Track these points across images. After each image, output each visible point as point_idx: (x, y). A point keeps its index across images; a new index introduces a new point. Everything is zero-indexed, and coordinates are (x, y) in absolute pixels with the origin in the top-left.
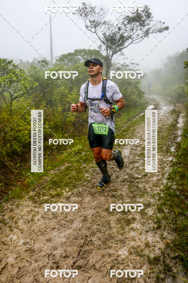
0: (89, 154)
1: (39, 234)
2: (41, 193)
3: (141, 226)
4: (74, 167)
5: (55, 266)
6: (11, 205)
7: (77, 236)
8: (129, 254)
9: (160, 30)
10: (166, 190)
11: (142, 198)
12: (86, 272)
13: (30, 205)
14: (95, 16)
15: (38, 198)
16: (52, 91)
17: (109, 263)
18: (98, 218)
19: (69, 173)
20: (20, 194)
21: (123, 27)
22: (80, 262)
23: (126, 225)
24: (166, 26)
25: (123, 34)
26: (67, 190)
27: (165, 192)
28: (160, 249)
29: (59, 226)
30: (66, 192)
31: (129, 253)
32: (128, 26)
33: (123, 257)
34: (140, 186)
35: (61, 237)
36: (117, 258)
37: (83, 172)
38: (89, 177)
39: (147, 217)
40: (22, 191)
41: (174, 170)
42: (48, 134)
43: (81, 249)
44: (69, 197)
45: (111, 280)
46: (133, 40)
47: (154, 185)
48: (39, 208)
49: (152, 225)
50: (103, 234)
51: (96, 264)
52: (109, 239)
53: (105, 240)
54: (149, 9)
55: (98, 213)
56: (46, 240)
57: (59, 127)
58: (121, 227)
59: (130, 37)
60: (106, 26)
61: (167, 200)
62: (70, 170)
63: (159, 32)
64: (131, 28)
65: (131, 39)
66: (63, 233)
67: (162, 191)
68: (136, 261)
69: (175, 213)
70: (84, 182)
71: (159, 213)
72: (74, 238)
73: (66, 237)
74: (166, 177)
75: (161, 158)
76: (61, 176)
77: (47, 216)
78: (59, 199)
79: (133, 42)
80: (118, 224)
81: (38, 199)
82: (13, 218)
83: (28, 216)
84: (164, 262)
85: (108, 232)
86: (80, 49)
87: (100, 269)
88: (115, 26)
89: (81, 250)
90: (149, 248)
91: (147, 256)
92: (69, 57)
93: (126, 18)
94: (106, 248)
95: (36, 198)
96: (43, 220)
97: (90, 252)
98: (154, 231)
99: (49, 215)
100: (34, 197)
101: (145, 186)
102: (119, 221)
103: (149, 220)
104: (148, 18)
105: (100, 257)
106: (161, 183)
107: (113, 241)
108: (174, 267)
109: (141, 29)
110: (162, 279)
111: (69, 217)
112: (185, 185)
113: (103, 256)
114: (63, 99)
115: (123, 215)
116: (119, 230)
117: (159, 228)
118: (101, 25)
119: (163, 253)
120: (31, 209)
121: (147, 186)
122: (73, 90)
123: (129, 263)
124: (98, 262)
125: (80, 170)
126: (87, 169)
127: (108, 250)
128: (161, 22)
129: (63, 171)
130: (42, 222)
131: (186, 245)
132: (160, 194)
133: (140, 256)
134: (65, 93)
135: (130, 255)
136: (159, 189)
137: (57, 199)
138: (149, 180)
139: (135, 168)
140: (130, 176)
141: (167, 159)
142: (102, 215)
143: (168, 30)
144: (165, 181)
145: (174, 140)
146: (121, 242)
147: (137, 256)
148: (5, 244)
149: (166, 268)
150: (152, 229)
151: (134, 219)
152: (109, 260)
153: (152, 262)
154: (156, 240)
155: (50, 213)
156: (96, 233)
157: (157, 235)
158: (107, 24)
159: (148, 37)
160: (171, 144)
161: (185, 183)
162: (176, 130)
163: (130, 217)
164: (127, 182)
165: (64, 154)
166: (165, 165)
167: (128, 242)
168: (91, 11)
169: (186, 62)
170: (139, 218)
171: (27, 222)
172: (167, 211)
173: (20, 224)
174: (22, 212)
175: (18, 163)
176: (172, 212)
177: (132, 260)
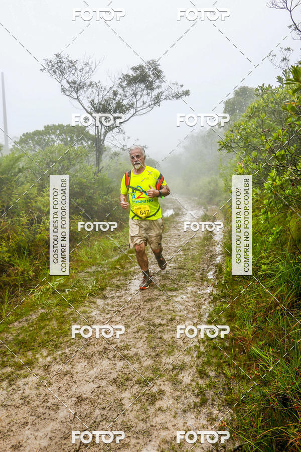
0: (77, 291)
3: (173, 404)
4: (53, 315)
7: (67, 432)
9: (177, 95)
11: (171, 357)
14: (76, 74)
16: (10, 191)
18: (102, 396)
19: (46, 326)
21: (120, 91)
23: (150, 404)
24: (185, 90)
25: (121, 101)
26: (45, 354)
27: (206, 344)
29: (34, 418)
30: (43, 357)
32: (128, 89)
34: (165, 337)
35: (38, 438)
37: (70, 321)
39: (183, 387)
41: (217, 307)
42: (5, 261)
44: (49, 366)
46: (136, 110)
49: (193, 399)
50: (112, 423)
54: (158, 65)
55: (101, 389)
56: (11, 448)
57: (24, 249)
58: (141, 408)
59: (132, 106)
60: (94, 90)
61: (211, 356)
62: (47, 319)
63: (175, 99)
64: (132, 93)
65: (134, 108)
66: (43, 430)
67: (201, 342)
69: (226, 377)
71: (202, 378)
72: (62, 436)
73: (48, 437)
74: (205, 320)
75: (195, 290)
76: (31, 331)
78: (31, 370)
79: (137, 113)
80: (137, 403)
85: (121, 420)
86: (53, 125)
88: (108, 89)
92: (36, 138)
93: (124, 77)
94: (119, 449)
96: (5, 411)
98: (196, 410)
99: (14, 401)
101: (173, 337)
102: (136, 399)
103: (185, 392)
104: (158, 78)
107: (130, 434)
109: (148, 94)
111: (51, 401)
112: (238, 329)
114: (29, 204)
115: (142, 387)
116: (139, 414)
117: (204, 403)
118: (85, 88)
121: (176, 336)
122: (44, 190)
125: (63, 319)
126: (76, 316)
128: (177, 84)
129: (35, 323)
130: (3, 414)
131: (250, 427)
132: (199, 347)
134: (31, 194)
137: (28, 370)
139: (155, 309)
140: (148, 322)
141: (203, 291)
142: (108, 391)
143: (188, 95)
145: (211, 261)
146: (144, 434)
150: (193, 406)
151: (162, 392)
154: (201, 425)
155: (16, 396)
156: (101, 423)
157: (201, 415)
158: (95, 86)
159: (159, 106)
160: (208, 267)
161: (237, 326)
162: (212, 246)
163: (155, 389)
164: (143, 332)
165: (35, 294)
166: (201, 302)
167: (155, 433)
168: (69, 67)
169: (220, 141)
170: (169, 390)
172: (213, 374)
176: (221, 375)
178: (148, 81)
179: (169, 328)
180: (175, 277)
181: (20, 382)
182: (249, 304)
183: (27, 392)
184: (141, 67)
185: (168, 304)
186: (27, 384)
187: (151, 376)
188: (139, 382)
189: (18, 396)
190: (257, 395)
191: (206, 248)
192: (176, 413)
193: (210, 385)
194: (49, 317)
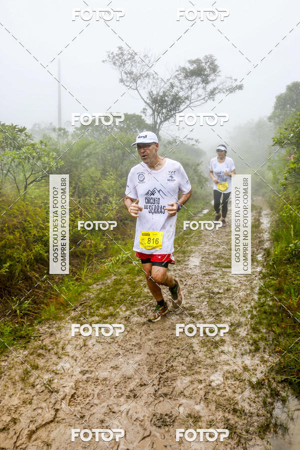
1: (100, 361)
2: (88, 313)
3: (233, 349)
4: (125, 281)
5: (132, 395)
6: (49, 328)
9: (230, 89)
10: (259, 306)
17: (201, 389)
18: (176, 341)
19: (120, 288)
20: (57, 315)
21: (177, 83)
22: (164, 390)
23: (214, 348)
24: (238, 84)
25: (177, 93)
26: (124, 309)
27: (258, 309)
28: (262, 372)
29: (124, 351)
30: (123, 311)
31: (224, 378)
32: (186, 83)
33: (218, 382)
34: (223, 302)
35: (130, 364)
36: (210, 384)
39: (240, 338)
40: (57, 310)
44: (129, 318)
45: (208, 406)
47: (242, 302)
50: (185, 359)
51: (185, 392)
53: (190, 365)
54: (215, 60)
58: (207, 350)
59: (187, 98)
60: (150, 80)
61: (263, 318)
62: (121, 284)
63: (228, 92)
64: (188, 85)
65: (189, 100)
67: (254, 308)
68: (235, 385)
69: (275, 333)
70: (144, 298)
71: (255, 333)
74: (256, 292)
77: (104, 341)
78: (115, 320)
79: (191, 105)
80: (203, 347)
82: (57, 344)
83: (76, 340)
84: (269, 387)
87: (191, 396)
88: (166, 80)
89: (161, 377)
90: (248, 372)
91: (248, 380)
93: (181, 70)
94: (193, 374)
95: (82, 319)
97: (174, 379)
98: (251, 354)
100: (79, 317)
101: (230, 303)
102: (204, 344)
103: (242, 342)
104: (214, 72)
105: (188, 384)
106: (251, 298)
107: (200, 366)
109: (204, 87)
114: (95, 186)
117: (257, 350)
118: (142, 79)
121: (233, 303)
123: (227, 388)
124: (187, 389)
125: (135, 284)
127: (196, 376)
128: (231, 78)
129: (110, 286)
130: (98, 347)
132: (252, 311)
133: (238, 380)
135: (226, 380)
136: (249, 306)
137: (113, 319)
138: (235, 295)
139: (212, 281)
140: (207, 290)
144: (256, 297)
146: (212, 367)
147: (235, 380)
148: (56, 374)
150: (248, 351)
151: (223, 341)
153: (255, 387)
154: (256, 364)
156: (177, 358)
157: (255, 357)
158: (152, 77)
159: (213, 100)
160: (257, 250)
161: (284, 297)
162: (260, 233)
164: (204, 297)
165: (107, 264)
166: (252, 278)
167: (220, 367)
168: (129, 59)
169: (274, 138)
170: (229, 340)
171: (78, 348)
172: (264, 331)
173: (69, 350)
174: (68, 337)
175: (45, 274)
176: (271, 332)
177: (229, 385)
178: (204, 75)
184: (197, 61)
185: (223, 278)
191: (255, 234)
192: (235, 355)
193: (262, 338)
194: (122, 282)
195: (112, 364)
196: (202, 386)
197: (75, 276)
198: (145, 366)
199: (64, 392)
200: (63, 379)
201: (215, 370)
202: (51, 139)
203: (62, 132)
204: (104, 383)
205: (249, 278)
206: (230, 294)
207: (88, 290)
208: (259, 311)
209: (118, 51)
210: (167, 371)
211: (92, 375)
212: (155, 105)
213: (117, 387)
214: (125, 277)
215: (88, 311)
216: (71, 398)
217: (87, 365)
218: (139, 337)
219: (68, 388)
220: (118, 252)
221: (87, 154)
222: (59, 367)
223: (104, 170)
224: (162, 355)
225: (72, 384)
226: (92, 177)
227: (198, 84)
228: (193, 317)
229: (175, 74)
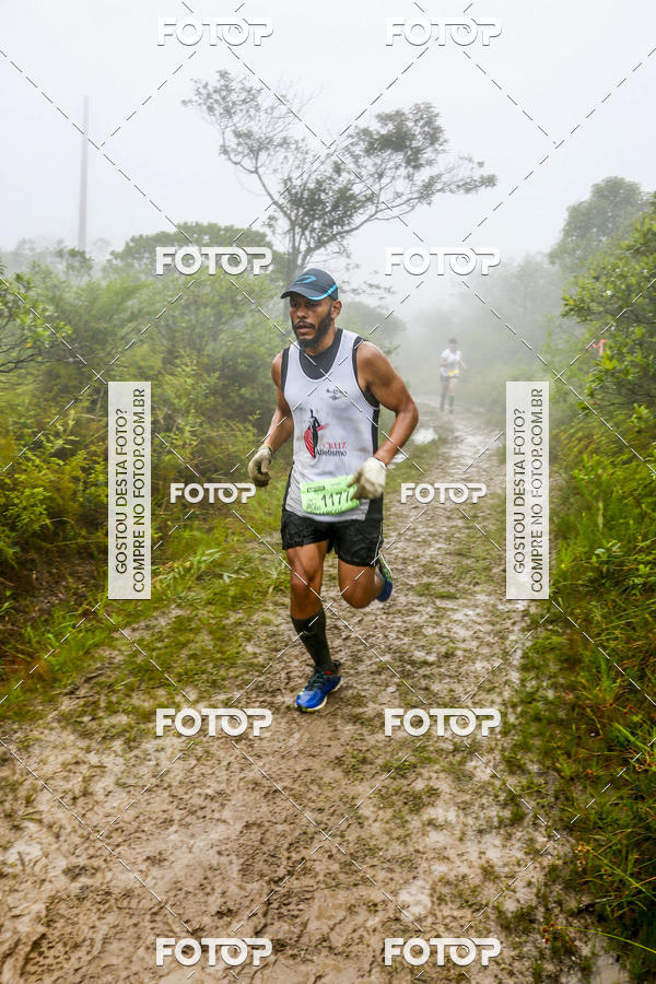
0: (247, 580)
1: (120, 840)
2: (103, 705)
3: (458, 816)
4: (202, 622)
8: (437, 902)
9: (466, 183)
10: (522, 701)
12: (304, 962)
13: (69, 743)
15: (93, 719)
17: (374, 930)
18: (315, 788)
19: (188, 642)
20: (25, 705)
21: (348, 163)
22: (280, 929)
23: (411, 811)
24: (486, 174)
25: (349, 186)
26: (193, 696)
27: (519, 709)
28: (529, 884)
29: (184, 812)
30: (190, 704)
31: (435, 899)
32: (369, 163)
33: (418, 910)
34: (436, 687)
35: (196, 850)
36: (398, 915)
37: (238, 637)
38: (260, 654)
39: (475, 787)
40: (28, 695)
43: (273, 886)
46: (377, 207)
47: (480, 688)
48: (103, 753)
49: (494, 812)
50: (339, 839)
51: (333, 936)
52: (361, 854)
53: (347, 859)
54: (437, 115)
55: (311, 773)
56: (145, 860)
58: (394, 816)
59: (370, 199)
60: (289, 154)
61: (532, 734)
62: (191, 630)
63: (462, 191)
64: (373, 170)
65: (374, 204)
66: (203, 837)
67: (509, 705)
68: (462, 922)
69: (562, 776)
70: (244, 670)
71: (512, 773)
73: (215, 850)
74: (515, 663)
75: (492, 602)
76: (160, 649)
77: (136, 780)
79: (378, 216)
80: (384, 807)
81: (93, 725)
82: (14, 787)
83: (66, 779)
85: (357, 835)
86: (197, 224)
87: (347, 950)
89: (272, 892)
90: (494, 882)
91: (496, 908)
93: (358, 134)
94: (355, 885)
95: (86, 719)
96: (124, 795)
97: (306, 897)
98: (502, 831)
99: (141, 778)
100: (81, 716)
101: (452, 691)
102: (384, 798)
103: (481, 797)
104: (432, 144)
105: (341, 914)
106: (504, 680)
107: (375, 862)
108: (580, 940)
109: (409, 176)
110: (549, 977)
113: (350, 908)
115: (394, 779)
116: (391, 829)
117: (517, 819)
118: (272, 148)
119: (542, 898)
120: (76, 756)
121: (459, 689)
124: (337, 929)
125: (225, 632)
126: (250, 629)
127: (363, 891)
128: (470, 160)
129: (165, 634)
130: (120, 799)
133: (470, 906)
134: (150, 368)
135: (439, 904)
136: (499, 700)
138: (463, 670)
140: (398, 654)
142: (327, 780)
143: (492, 186)
144: (515, 676)
146: (403, 865)
147: (461, 907)
148: (2, 875)
149: (559, 944)
150: (496, 824)
151: (433, 793)
152: (374, 921)
153: (512, 926)
154: (514, 859)
155: (144, 770)
156: (316, 837)
157: (513, 841)
158: (293, 146)
159: (429, 204)
161: (583, 681)
163: (419, 785)
164: (391, 673)
165: (161, 577)
166: (507, 626)
167: (425, 865)
168: (244, 101)
169: (568, 297)
170: (448, 790)
171: (68, 799)
172: (534, 768)
173: (43, 807)
174: (45, 767)
175: (7, 599)
176: (551, 772)
177: (447, 921)
178: (412, 149)
179: (442, 670)
180: (450, 571)
181: (149, 745)
182: (607, 640)
183: (165, 765)
184: (397, 117)
185: (438, 624)
186: (163, 749)
187: (413, 760)
188: (386, 768)
189: (146, 770)
190: (623, 816)
192: (464, 834)
193: (529, 788)
194: (193, 626)
195: (150, 850)
196: (377, 919)
197: (81, 605)
198: (233, 857)
199: (15, 932)
200: (17, 891)
201: (414, 874)
202: (51, 273)
203: (78, 258)
204: (125, 903)
205: (498, 627)
206: (453, 666)
207: (109, 642)
208: (523, 714)
209: (219, 81)
210: (290, 873)
211: (95, 882)
212: (297, 209)
213: (158, 918)
214: (203, 613)
215: (103, 697)
216: (32, 950)
217: (86, 849)
218: (223, 775)
219: (26, 919)
220: (191, 548)
221: (132, 313)
222: (12, 856)
223: (170, 352)
224: (280, 828)
225: (40, 907)
226: (140, 368)
227: (397, 168)
228: (362, 723)
229: (346, 143)
